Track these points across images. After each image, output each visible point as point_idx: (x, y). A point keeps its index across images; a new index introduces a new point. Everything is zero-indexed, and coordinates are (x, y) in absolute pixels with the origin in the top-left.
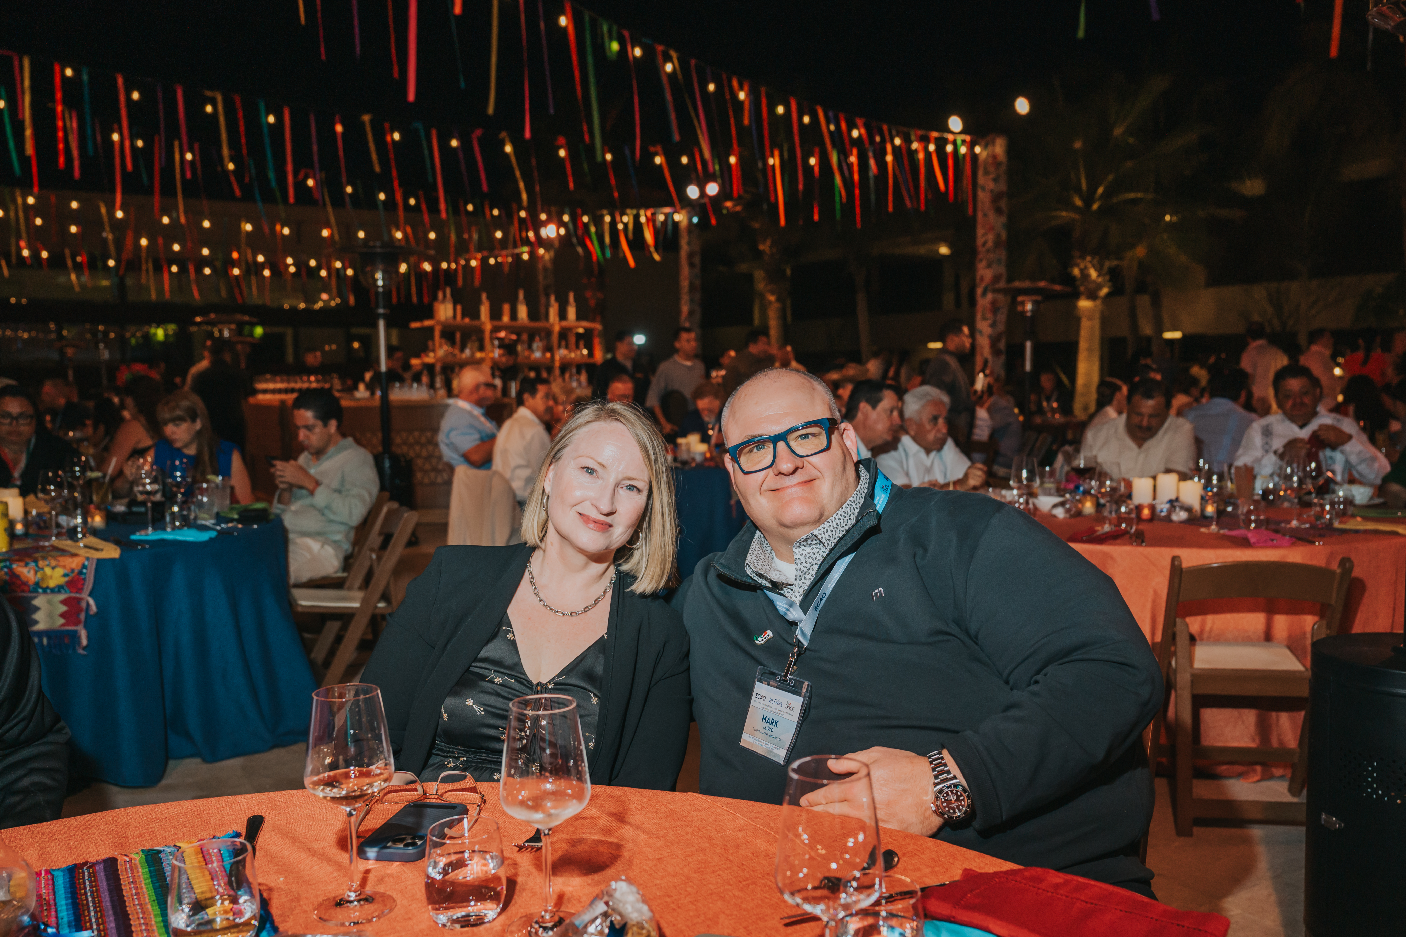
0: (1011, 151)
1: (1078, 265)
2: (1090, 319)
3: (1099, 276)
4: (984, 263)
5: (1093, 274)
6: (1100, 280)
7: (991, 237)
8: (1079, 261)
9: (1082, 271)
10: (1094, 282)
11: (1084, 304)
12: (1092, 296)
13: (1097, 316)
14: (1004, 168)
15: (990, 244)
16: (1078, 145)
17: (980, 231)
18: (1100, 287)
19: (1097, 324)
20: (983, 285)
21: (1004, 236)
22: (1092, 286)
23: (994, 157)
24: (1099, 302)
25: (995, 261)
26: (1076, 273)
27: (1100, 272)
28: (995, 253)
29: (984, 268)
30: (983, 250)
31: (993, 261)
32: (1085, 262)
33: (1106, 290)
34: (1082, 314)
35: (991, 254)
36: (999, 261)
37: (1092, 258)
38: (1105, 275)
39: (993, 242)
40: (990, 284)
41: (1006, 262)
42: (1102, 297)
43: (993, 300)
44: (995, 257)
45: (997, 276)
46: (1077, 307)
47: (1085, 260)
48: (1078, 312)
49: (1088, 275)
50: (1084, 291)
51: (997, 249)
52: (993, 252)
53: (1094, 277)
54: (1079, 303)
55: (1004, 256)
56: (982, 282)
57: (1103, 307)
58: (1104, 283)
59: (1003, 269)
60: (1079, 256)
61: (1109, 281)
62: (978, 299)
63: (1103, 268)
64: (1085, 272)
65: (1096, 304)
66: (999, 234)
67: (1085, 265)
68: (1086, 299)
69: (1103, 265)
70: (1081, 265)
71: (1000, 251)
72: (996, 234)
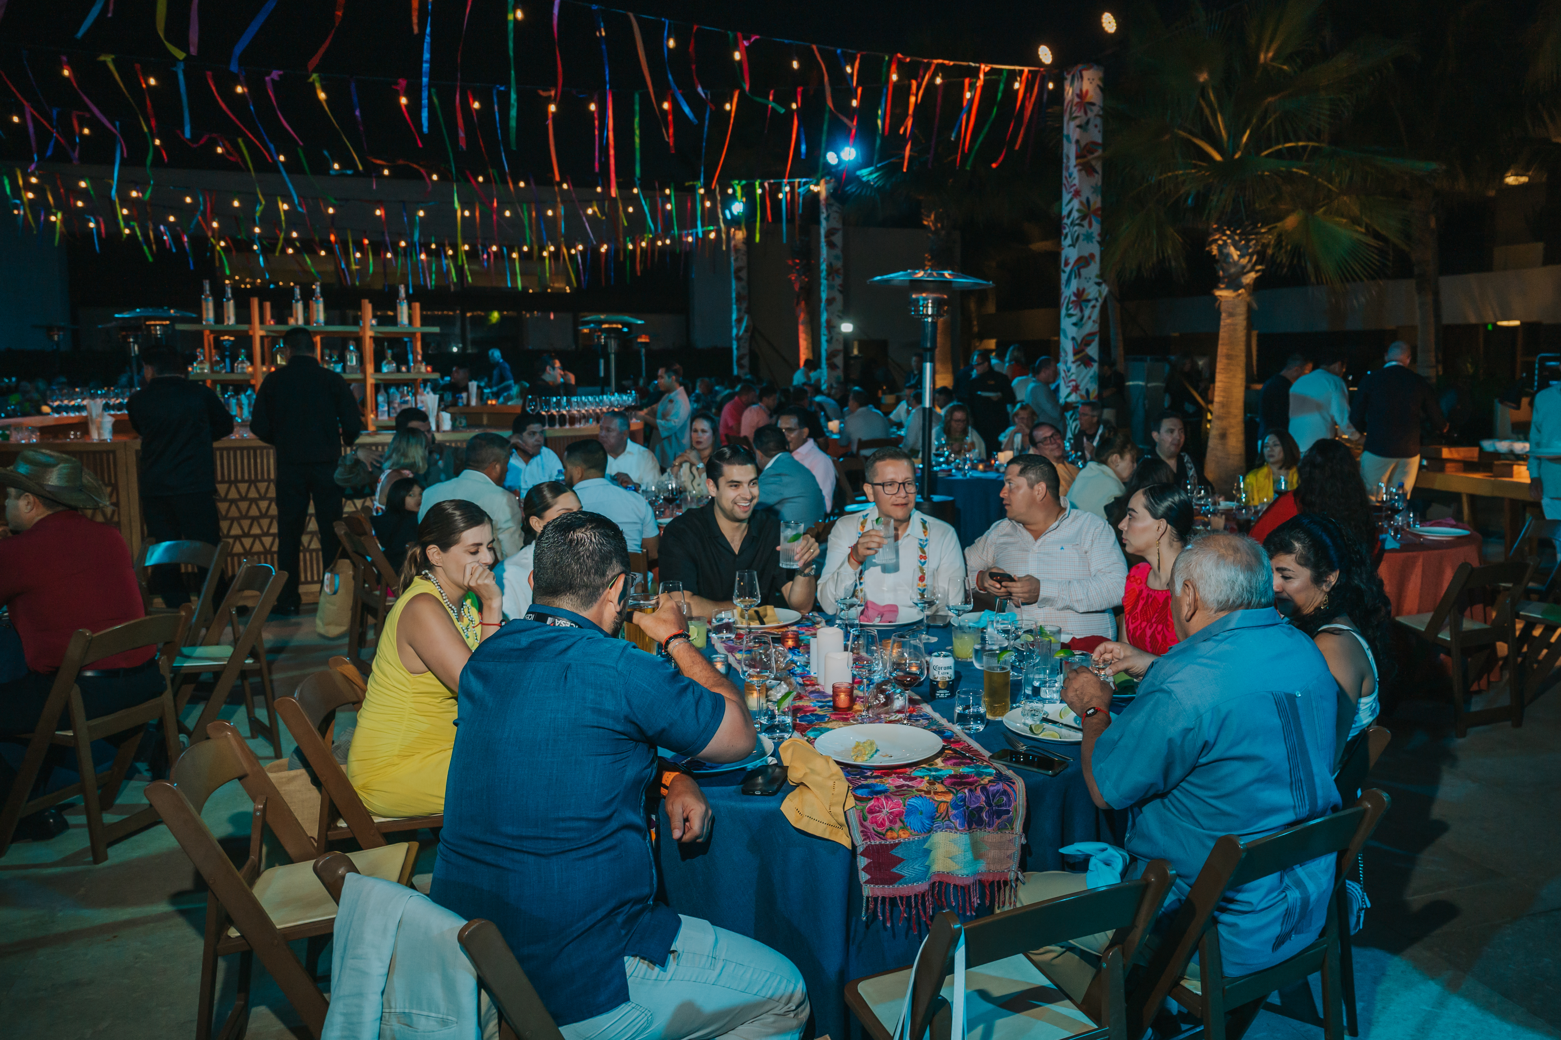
0: (1107, 87)
1: (1215, 241)
2: (1231, 315)
3: (1242, 256)
4: (1068, 241)
5: (1235, 254)
6: (1244, 261)
7: (1076, 204)
8: (1216, 236)
9: (1220, 248)
10: (1235, 264)
11: (1223, 293)
12: (1234, 284)
13: (1242, 310)
14: (1096, 109)
15: (1075, 214)
16: (1203, 77)
17: (1066, 197)
18: (1243, 272)
19: (1241, 321)
20: (1068, 269)
21: (1096, 202)
22: (1233, 270)
23: (1081, 95)
24: (1243, 292)
25: (1081, 237)
26: (1215, 252)
27: (1245, 251)
28: (1082, 226)
29: (1070, 246)
30: (1069, 222)
31: (1078, 237)
32: (1225, 238)
33: (1253, 275)
34: (1223, 308)
35: (1076, 228)
36: (1089, 238)
37: (1234, 232)
38: (1251, 255)
39: (1079, 211)
40: (1076, 268)
41: (1098, 238)
42: (1248, 284)
43: (1078, 289)
44: (1083, 231)
45: (1086, 258)
46: (1216, 299)
47: (1225, 235)
48: (1217, 304)
49: (1229, 255)
50: (1224, 277)
51: (1086, 223)
52: (1079, 225)
53: (1236, 257)
54: (1218, 293)
55: (1096, 228)
56: (1066, 264)
57: (1248, 299)
58: (1249, 266)
59: (1095, 248)
60: (1217, 230)
61: (1256, 264)
62: (1063, 287)
63: (1247, 246)
64: (1225, 251)
65: (1239, 295)
66: (1088, 200)
67: (1225, 241)
68: (1227, 288)
69: (1248, 241)
70: (1220, 242)
71: (1090, 225)
72: (1084, 201)
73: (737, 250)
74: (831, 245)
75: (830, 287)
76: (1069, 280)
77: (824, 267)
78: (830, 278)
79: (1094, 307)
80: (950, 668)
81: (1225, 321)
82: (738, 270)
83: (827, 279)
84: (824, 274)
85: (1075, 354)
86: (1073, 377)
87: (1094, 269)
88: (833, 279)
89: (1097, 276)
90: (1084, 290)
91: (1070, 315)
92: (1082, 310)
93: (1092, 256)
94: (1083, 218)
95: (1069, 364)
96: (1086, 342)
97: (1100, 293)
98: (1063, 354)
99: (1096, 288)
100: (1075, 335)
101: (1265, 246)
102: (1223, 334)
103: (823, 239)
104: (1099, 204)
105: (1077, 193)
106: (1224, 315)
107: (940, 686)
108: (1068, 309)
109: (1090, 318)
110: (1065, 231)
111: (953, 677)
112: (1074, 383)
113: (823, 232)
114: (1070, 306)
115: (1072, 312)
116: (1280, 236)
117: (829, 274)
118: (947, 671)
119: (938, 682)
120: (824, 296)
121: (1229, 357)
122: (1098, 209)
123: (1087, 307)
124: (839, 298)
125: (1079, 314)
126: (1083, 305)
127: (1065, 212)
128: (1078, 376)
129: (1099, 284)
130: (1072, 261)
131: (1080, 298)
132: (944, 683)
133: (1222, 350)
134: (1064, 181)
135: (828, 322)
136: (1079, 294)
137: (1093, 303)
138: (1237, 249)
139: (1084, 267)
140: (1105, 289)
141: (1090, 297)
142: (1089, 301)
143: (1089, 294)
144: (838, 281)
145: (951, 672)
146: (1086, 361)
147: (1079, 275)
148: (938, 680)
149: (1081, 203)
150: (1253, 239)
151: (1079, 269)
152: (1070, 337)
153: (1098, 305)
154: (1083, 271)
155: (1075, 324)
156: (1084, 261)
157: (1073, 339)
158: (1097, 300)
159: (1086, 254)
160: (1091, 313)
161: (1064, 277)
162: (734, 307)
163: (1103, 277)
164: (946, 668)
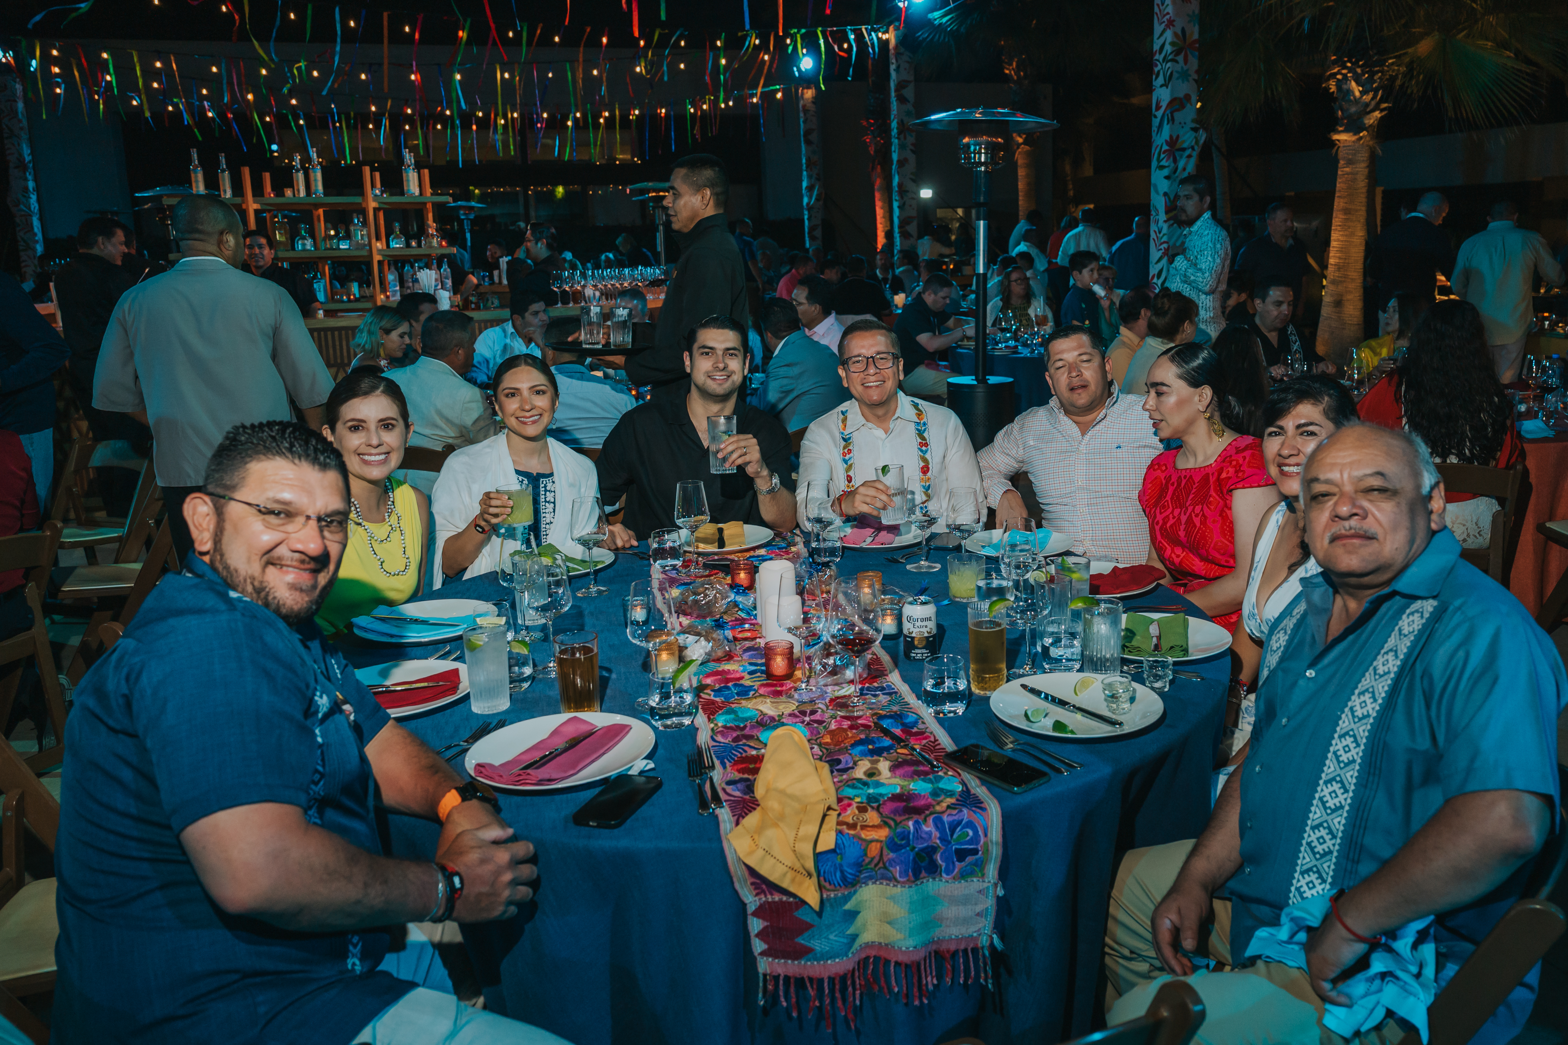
1: (1334, 75)
2: (1350, 162)
3: (1365, 92)
4: (1160, 80)
5: (1356, 90)
6: (1367, 98)
7: (1169, 37)
8: (1335, 69)
9: (1339, 84)
10: (1357, 101)
11: (1343, 137)
12: (1355, 125)
13: (1364, 155)
15: (1168, 48)
17: (1158, 28)
18: (1366, 110)
19: (1362, 168)
20: (1159, 114)
21: (1194, 33)
22: (1353, 109)
24: (1366, 134)
25: (1175, 75)
26: (1333, 89)
27: (1368, 86)
28: (1177, 62)
29: (1162, 86)
30: (1161, 58)
31: (1171, 74)
32: (1344, 71)
33: (1377, 114)
34: (1341, 154)
35: (1169, 64)
36: (1184, 75)
37: (1355, 64)
38: (1376, 91)
39: (1172, 44)
40: (1168, 112)
41: (1196, 77)
42: (1371, 126)
43: (1171, 137)
44: (1178, 68)
45: (1180, 99)
46: (1333, 144)
47: (1345, 67)
48: (1334, 151)
49: (1350, 92)
50: (1342, 119)
51: (1180, 58)
52: (1172, 60)
53: (1357, 94)
54: (1336, 137)
55: (1194, 63)
56: (1158, 108)
57: (1371, 143)
58: (1373, 103)
59: (1191, 88)
60: (1335, 62)
61: (1382, 100)
62: (1154, 134)
63: (1371, 80)
64: (1345, 87)
65: (1361, 138)
66: (1184, 31)
67: (1345, 75)
68: (1346, 131)
69: (1372, 74)
70: (1339, 77)
71: (1186, 60)
72: (1179, 32)
73: (806, 111)
74: (901, 99)
75: (902, 147)
76: (1160, 126)
77: (894, 124)
78: (902, 136)
79: (1189, 156)
80: (930, 619)
81: (1343, 170)
82: (807, 133)
83: (898, 138)
84: (894, 132)
85: (1167, 213)
86: (1165, 239)
87: (1190, 112)
88: (905, 138)
89: (1193, 121)
90: (1178, 137)
91: (1162, 168)
92: (1175, 161)
93: (1188, 97)
94: (1177, 53)
95: (1161, 223)
97: (1197, 140)
98: (1153, 213)
99: (1193, 134)
100: (1166, 190)
101: (1393, 79)
102: (1340, 185)
103: (893, 94)
104: (1196, 36)
105: (1171, 23)
106: (1342, 162)
107: (916, 643)
108: (1159, 160)
110: (1156, 70)
111: (934, 631)
112: (1165, 245)
113: (892, 85)
114: (1162, 156)
115: (1163, 163)
116: (1410, 66)
117: (899, 133)
118: (924, 623)
119: (913, 638)
120: (895, 157)
121: (1346, 211)
122: (1195, 41)
123: (1181, 157)
124: (912, 158)
125: (1173, 165)
126: (1177, 154)
127: (1156, 47)
128: (1170, 238)
129: (1195, 130)
130: (1164, 104)
131: (1174, 147)
132: (920, 639)
133: (1339, 203)
134: (1156, 10)
135: (900, 185)
136: (1173, 142)
137: (1188, 152)
138: (1358, 84)
139: (1178, 110)
140: (1203, 136)
141: (1185, 145)
142: (1184, 150)
143: (1184, 142)
144: (911, 139)
145: (931, 626)
147: (1173, 119)
148: (914, 635)
149: (1175, 34)
150: (1378, 72)
151: (1172, 113)
152: (1161, 193)
153: (1195, 154)
154: (1177, 116)
155: (1167, 178)
156: (1177, 104)
157: (1165, 194)
158: (1193, 148)
159: (1181, 95)
160: (1186, 164)
161: (1156, 122)
162: (805, 173)
163: (1201, 121)
164: (922, 620)
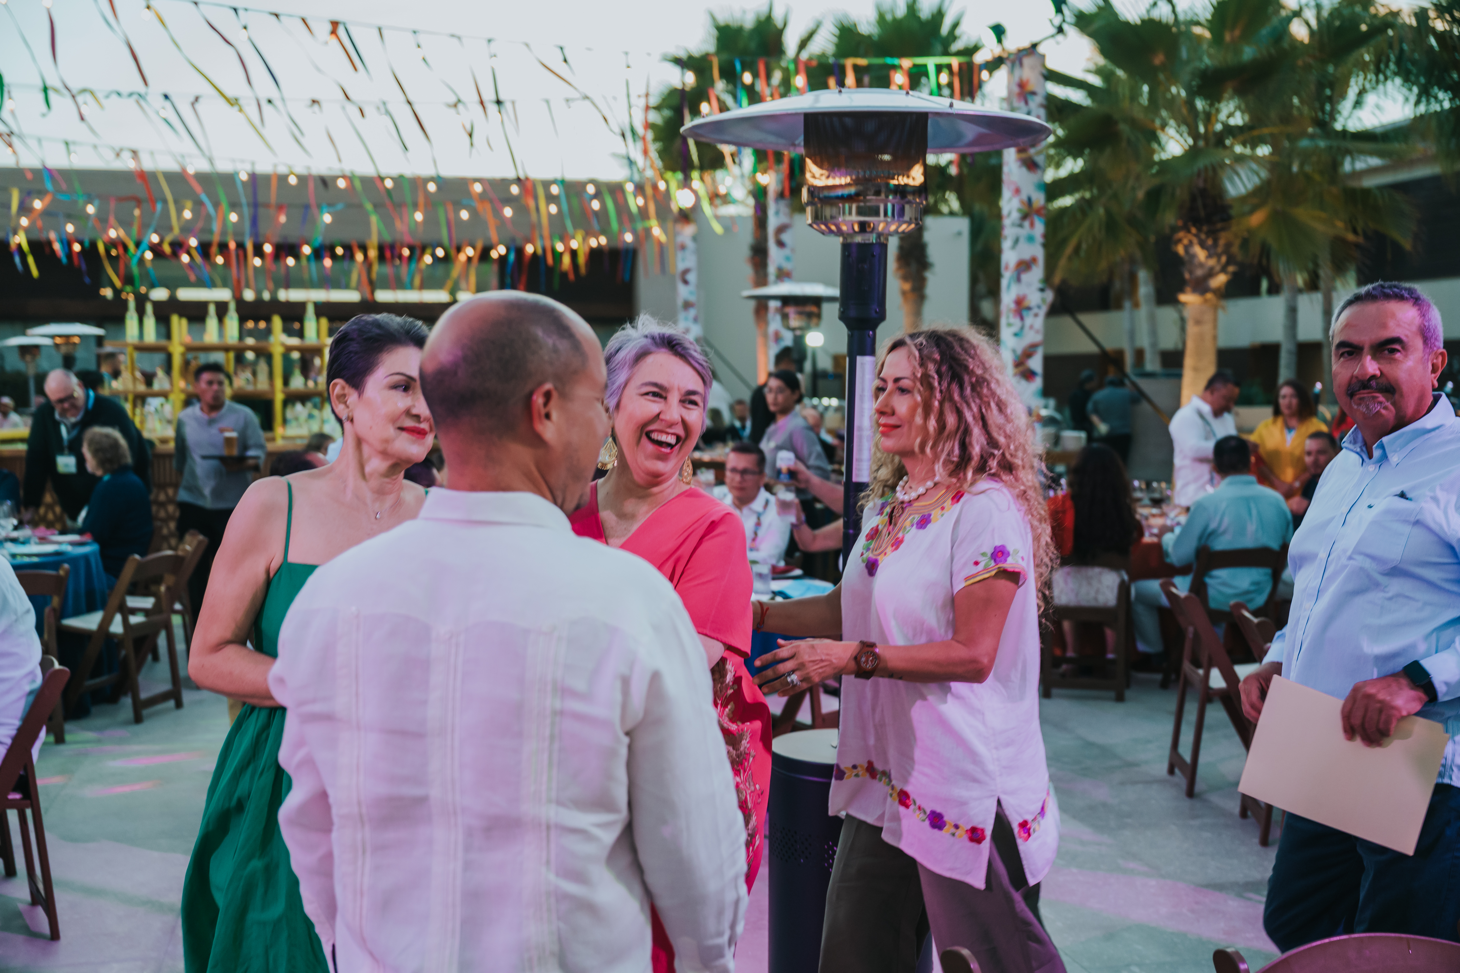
1: (1180, 241)
2: (1197, 322)
3: (1209, 256)
4: (1009, 243)
5: (1201, 254)
6: (1212, 262)
8: (1181, 234)
9: (1186, 248)
10: (1201, 265)
11: (1190, 298)
12: (1201, 287)
13: (1210, 317)
14: (1039, 99)
16: (1159, 60)
17: (1006, 195)
18: (1211, 274)
19: (1209, 329)
20: (1008, 275)
21: (1040, 200)
22: (1199, 272)
23: (1021, 84)
24: (1209, 296)
25: (1022, 239)
26: (1181, 252)
27: (1212, 251)
28: (1023, 226)
29: (1010, 249)
30: (1008, 222)
31: (1019, 239)
32: (1191, 236)
33: (1222, 278)
34: (1190, 315)
35: (1017, 229)
36: (1031, 239)
37: (1199, 230)
38: (1220, 255)
39: (1019, 210)
40: (1016, 273)
41: (1042, 240)
42: (1217, 288)
43: (1019, 296)
44: (1024, 232)
45: (1027, 262)
46: (1182, 304)
47: (1189, 231)
48: (1184, 311)
49: (1193, 256)
50: (1189, 280)
51: (1027, 224)
52: (1020, 225)
53: (1203, 258)
54: (1183, 297)
55: (1039, 229)
56: (1007, 268)
57: (1217, 304)
58: (1218, 268)
59: (1038, 252)
60: (1182, 228)
61: (1225, 265)
62: (1003, 293)
63: (1215, 245)
64: (1191, 251)
65: (1206, 300)
66: (1030, 200)
67: (1191, 240)
68: (1193, 292)
69: (1215, 240)
70: (1186, 241)
71: (1032, 225)
72: (1025, 199)
73: (683, 249)
76: (1009, 287)
79: (1036, 315)
81: (1192, 330)
85: (1015, 367)
87: (1037, 273)
89: (1040, 281)
90: (1025, 297)
91: (1010, 325)
92: (1023, 319)
93: (1034, 260)
94: (1024, 218)
96: (1028, 353)
97: (1043, 300)
99: (1040, 294)
100: (1015, 346)
101: (1233, 244)
102: (1189, 345)
104: (1041, 203)
105: (1018, 191)
106: (1190, 323)
108: (1008, 318)
109: (1031, 327)
110: (1005, 233)
114: (1011, 314)
115: (1012, 321)
116: (1246, 234)
121: (1196, 369)
122: (1040, 208)
123: (1028, 315)
125: (1021, 323)
126: (1025, 313)
127: (1004, 212)
129: (1042, 290)
130: (1012, 266)
131: (1021, 307)
134: (1004, 178)
136: (1020, 302)
137: (1035, 310)
138: (1203, 249)
139: (1025, 272)
140: (1050, 296)
141: (1032, 304)
142: (1031, 308)
143: (1031, 301)
146: (1029, 375)
147: (1020, 280)
149: (1022, 202)
150: (1221, 237)
151: (1020, 274)
152: (1010, 349)
153: (1042, 312)
154: (1024, 277)
155: (1016, 335)
156: (1024, 266)
157: (1014, 350)
158: (1039, 307)
159: (1028, 258)
160: (1034, 321)
161: (1004, 282)
163: (1047, 282)
